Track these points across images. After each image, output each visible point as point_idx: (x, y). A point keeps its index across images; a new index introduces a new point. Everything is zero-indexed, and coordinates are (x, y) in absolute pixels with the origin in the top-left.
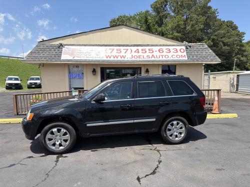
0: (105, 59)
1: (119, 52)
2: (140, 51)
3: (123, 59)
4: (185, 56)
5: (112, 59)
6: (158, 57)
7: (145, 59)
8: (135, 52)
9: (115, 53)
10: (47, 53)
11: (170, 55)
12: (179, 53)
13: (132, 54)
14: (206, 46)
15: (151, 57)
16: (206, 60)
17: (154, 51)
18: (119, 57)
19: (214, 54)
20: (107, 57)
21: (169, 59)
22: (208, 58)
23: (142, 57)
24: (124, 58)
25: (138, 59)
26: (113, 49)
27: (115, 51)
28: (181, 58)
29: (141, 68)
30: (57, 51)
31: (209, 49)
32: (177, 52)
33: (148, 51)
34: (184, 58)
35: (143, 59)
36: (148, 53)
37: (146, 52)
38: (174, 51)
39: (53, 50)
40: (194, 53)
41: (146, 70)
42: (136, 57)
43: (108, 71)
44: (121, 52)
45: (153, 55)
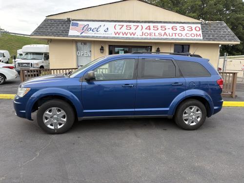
0: (114, 35)
1: (129, 28)
2: (152, 28)
3: (132, 36)
4: (200, 34)
5: (121, 35)
6: (171, 35)
7: (156, 37)
8: (146, 29)
9: (124, 30)
10: (55, 28)
11: (184, 33)
12: (194, 32)
13: (143, 31)
14: (225, 24)
15: (163, 34)
16: (224, 40)
17: (167, 29)
18: (129, 34)
19: (233, 33)
20: (116, 34)
21: (182, 37)
22: (226, 38)
23: (153, 35)
24: (134, 35)
25: (149, 37)
26: (123, 26)
27: (124, 27)
28: (195, 38)
29: (151, 47)
30: (64, 26)
31: (228, 28)
32: (192, 30)
33: (160, 28)
34: (199, 38)
35: (154, 37)
36: (160, 31)
37: (158, 29)
38: (188, 29)
39: (60, 25)
40: (211, 32)
41: (156, 49)
42: (146, 34)
43: (117, 49)
44: (131, 28)
45: (165, 33)
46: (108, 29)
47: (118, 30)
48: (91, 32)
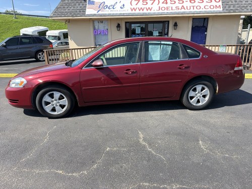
0: (130, 12)
1: (146, 3)
2: (169, 1)
3: (149, 11)
4: (220, 6)
5: (137, 11)
6: (189, 8)
7: (173, 11)
8: (163, 3)
11: (203, 5)
12: (214, 3)
13: (159, 5)
15: (180, 8)
16: (245, 10)
17: (185, 2)
18: (145, 9)
20: (132, 10)
21: (201, 10)
22: (248, 7)
23: (170, 8)
24: (151, 10)
25: (166, 11)
26: (139, 1)
27: (141, 3)
28: (215, 9)
29: (168, 21)
30: (81, 5)
32: (211, 1)
33: (177, 2)
34: (218, 9)
35: (171, 11)
36: (177, 4)
37: (175, 2)
38: (207, 0)
39: (77, 4)
40: (232, 2)
41: (174, 24)
42: (163, 9)
43: (133, 26)
44: (147, 3)
45: (183, 6)
46: (124, 5)
47: (134, 6)
48: (108, 9)
